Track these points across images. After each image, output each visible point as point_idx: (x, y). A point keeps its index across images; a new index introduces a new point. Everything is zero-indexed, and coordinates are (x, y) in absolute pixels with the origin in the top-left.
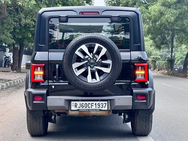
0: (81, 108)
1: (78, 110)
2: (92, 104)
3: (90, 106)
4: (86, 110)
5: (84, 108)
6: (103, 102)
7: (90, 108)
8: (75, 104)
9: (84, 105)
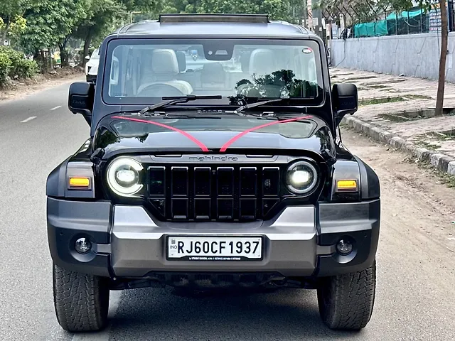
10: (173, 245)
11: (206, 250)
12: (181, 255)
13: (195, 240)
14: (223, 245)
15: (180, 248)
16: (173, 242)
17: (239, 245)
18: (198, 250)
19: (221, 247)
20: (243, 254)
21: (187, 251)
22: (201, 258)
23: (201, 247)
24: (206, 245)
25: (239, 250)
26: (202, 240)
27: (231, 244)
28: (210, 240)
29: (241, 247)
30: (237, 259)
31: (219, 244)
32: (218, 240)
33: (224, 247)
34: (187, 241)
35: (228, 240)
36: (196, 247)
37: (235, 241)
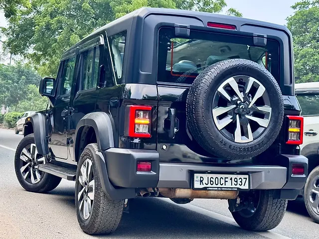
0: (209, 185)
1: (205, 189)
2: (225, 178)
3: (223, 181)
4: (217, 189)
5: (214, 185)
6: (243, 176)
7: (224, 186)
8: (201, 177)
9: (214, 180)
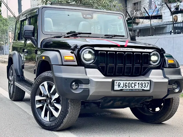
10: (116, 84)
11: (129, 87)
12: (119, 89)
13: (125, 82)
14: (136, 84)
15: (119, 85)
16: (116, 83)
17: (142, 84)
18: (126, 86)
19: (135, 85)
20: (143, 88)
21: (122, 87)
22: (127, 90)
23: (127, 85)
24: (129, 84)
25: (141, 86)
26: (128, 82)
27: (139, 84)
28: (131, 82)
29: (142, 85)
30: (141, 90)
31: (134, 83)
32: (134, 82)
33: (136, 85)
34: (122, 82)
35: (138, 82)
36: (125, 85)
37: (140, 82)
